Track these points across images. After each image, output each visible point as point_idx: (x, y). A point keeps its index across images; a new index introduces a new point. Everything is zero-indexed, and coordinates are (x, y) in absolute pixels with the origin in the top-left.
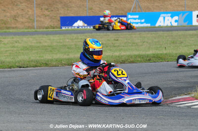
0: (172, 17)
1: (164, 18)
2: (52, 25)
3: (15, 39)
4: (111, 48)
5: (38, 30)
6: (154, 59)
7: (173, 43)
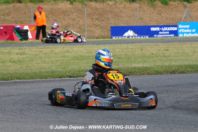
2: (103, 35)
3: (66, 49)
4: (161, 58)
5: (89, 40)
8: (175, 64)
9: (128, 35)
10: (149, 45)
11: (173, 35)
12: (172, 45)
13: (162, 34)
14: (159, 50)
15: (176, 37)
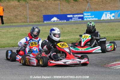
0: (111, 14)
1: (106, 14)
2: (38, 21)
3: (16, 29)
4: (74, 34)
7: (112, 30)
9: (53, 20)
10: (66, 26)
11: (81, 20)
12: (80, 25)
13: (74, 19)
14: (72, 29)
15: (83, 21)
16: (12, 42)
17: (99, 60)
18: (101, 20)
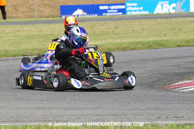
0: (170, 4)
1: (162, 5)
2: (52, 14)
3: (17, 28)
4: (112, 36)
5: (39, 19)
6: (155, 46)
7: (172, 30)
8: (126, 41)
9: (77, 14)
10: (99, 23)
11: (121, 13)
12: (121, 23)
13: (111, 13)
14: (109, 28)
15: (124, 15)
16: (12, 48)
17: (155, 77)
18: (154, 15)
